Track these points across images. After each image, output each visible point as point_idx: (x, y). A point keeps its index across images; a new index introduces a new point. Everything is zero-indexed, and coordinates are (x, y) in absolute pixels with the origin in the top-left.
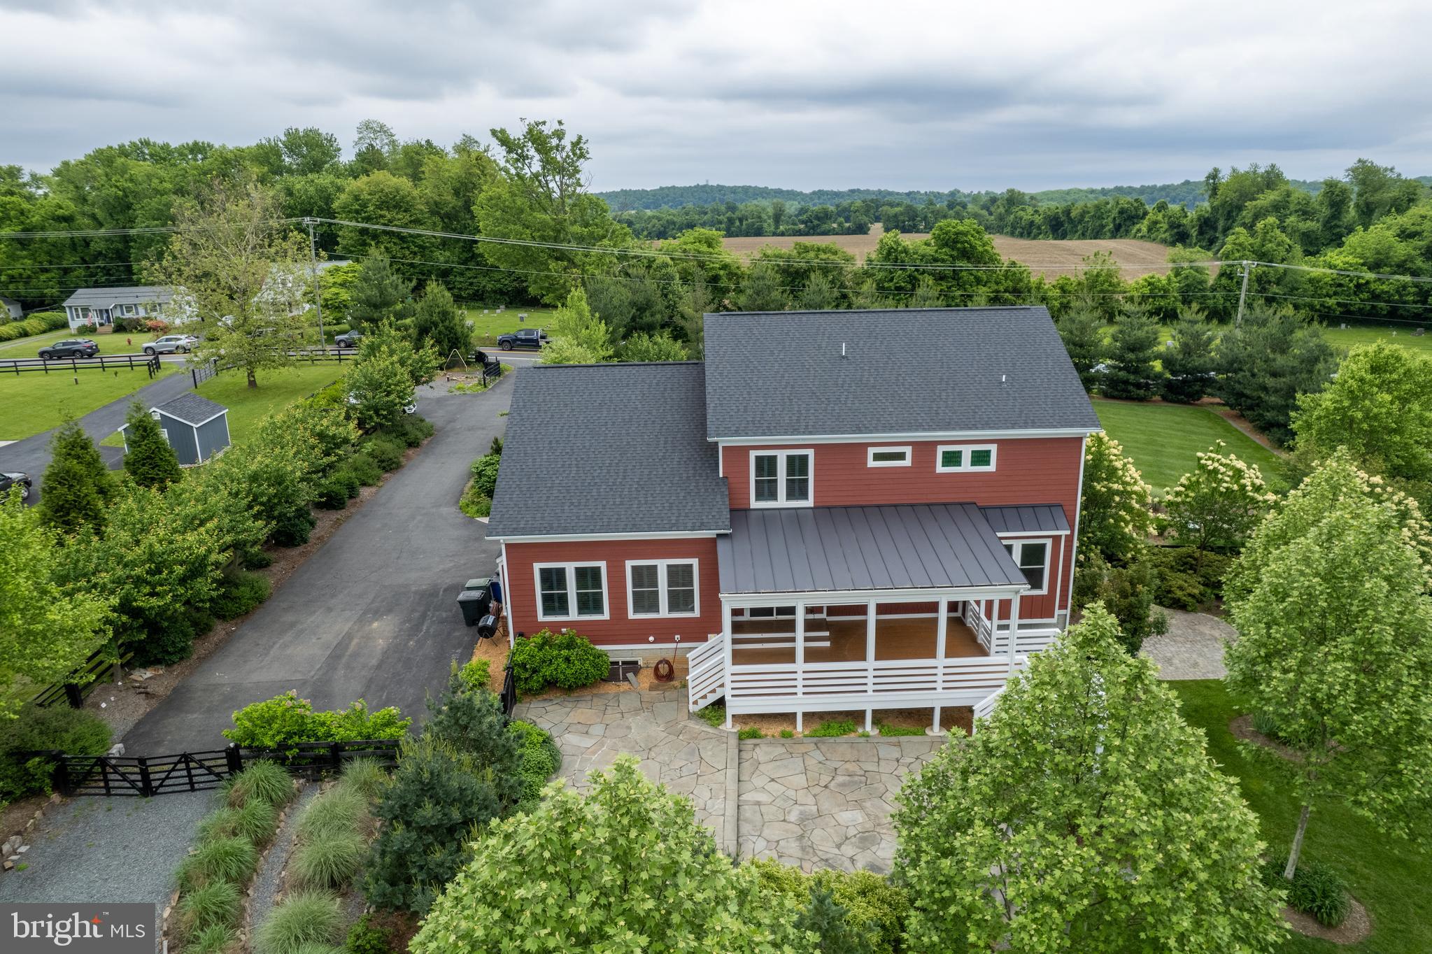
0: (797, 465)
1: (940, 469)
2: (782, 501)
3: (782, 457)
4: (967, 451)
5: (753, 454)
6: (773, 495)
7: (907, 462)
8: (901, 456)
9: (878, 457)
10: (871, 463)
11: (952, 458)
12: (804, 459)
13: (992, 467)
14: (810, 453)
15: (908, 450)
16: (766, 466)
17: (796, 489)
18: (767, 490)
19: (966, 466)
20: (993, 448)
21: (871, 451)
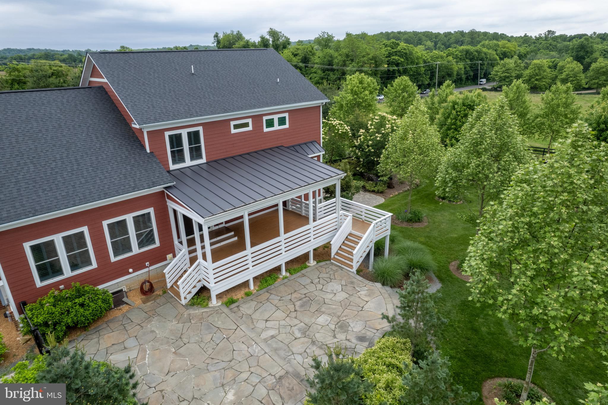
0: (194, 137)
1: (266, 130)
2: (188, 162)
3: (184, 133)
4: (276, 118)
5: (167, 134)
6: (182, 160)
7: (250, 128)
8: (246, 125)
9: (236, 127)
10: (233, 131)
11: (270, 123)
12: (197, 133)
13: (287, 126)
14: (200, 129)
15: (250, 121)
16: (176, 140)
17: (196, 153)
18: (178, 156)
19: (277, 127)
20: (286, 115)
21: (232, 123)
